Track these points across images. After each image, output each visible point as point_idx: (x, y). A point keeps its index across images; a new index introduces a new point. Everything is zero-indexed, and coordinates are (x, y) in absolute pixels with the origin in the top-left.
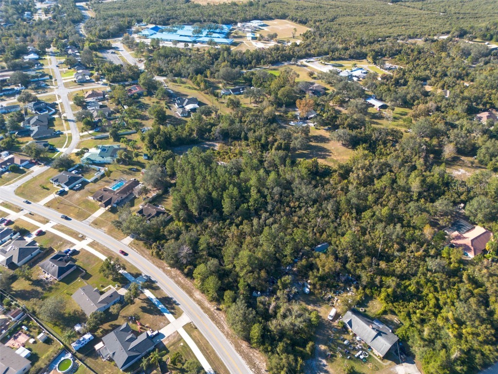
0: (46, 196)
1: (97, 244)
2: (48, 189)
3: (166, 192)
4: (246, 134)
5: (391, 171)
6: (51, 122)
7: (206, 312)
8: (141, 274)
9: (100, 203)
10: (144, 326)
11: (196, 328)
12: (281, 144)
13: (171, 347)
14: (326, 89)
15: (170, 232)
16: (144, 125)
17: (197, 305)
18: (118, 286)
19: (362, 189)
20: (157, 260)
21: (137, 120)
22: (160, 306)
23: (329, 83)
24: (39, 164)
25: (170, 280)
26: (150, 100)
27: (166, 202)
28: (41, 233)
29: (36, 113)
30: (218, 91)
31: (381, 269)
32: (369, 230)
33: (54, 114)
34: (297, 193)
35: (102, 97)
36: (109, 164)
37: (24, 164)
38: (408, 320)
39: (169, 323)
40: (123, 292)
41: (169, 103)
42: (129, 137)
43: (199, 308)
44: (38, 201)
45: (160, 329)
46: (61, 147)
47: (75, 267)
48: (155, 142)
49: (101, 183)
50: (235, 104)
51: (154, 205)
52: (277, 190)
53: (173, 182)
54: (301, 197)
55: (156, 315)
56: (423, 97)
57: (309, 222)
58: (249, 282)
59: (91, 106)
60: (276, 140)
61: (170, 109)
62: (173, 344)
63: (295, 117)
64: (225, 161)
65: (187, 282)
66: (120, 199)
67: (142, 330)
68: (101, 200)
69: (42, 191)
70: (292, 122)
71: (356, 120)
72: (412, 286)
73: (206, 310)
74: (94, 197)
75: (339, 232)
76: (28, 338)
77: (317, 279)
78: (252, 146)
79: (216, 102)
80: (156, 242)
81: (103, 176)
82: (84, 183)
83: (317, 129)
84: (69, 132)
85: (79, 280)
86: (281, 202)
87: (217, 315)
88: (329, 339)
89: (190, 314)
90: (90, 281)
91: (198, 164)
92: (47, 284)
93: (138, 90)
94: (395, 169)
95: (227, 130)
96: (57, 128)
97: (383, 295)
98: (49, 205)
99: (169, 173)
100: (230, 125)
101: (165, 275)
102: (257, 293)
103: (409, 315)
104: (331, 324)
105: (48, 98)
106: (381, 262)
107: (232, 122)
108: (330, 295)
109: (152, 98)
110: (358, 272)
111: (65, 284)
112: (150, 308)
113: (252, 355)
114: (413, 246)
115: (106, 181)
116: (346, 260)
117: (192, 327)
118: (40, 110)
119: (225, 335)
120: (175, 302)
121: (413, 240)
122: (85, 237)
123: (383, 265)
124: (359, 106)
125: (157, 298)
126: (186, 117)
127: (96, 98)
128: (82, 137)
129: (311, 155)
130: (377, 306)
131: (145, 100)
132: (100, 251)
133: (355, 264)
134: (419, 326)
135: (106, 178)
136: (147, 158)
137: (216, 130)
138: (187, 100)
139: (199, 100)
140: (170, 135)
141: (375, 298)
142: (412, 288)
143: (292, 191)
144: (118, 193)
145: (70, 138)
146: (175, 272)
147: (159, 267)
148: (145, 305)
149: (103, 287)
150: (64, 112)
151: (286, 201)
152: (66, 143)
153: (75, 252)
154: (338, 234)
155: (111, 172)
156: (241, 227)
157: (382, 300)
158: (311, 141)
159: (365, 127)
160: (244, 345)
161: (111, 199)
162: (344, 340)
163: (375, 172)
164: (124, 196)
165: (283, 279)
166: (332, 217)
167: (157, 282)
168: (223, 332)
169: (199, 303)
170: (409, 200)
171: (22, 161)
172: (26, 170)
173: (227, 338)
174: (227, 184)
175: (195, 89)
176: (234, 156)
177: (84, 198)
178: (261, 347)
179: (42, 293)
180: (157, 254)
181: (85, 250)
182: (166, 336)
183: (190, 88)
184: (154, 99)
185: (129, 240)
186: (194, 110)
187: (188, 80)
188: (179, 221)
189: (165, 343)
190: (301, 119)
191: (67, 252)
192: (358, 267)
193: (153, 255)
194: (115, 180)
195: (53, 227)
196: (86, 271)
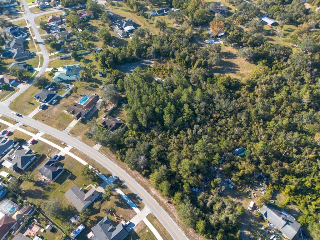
0: (33, 110)
1: (76, 150)
2: (33, 104)
3: (120, 105)
4: (173, 53)
5: (286, 84)
6: (26, 44)
7: (161, 205)
8: (111, 175)
9: (73, 116)
10: (119, 217)
11: (156, 218)
12: (202, 62)
13: (141, 234)
14: (229, 9)
15: (129, 142)
16: (95, 46)
17: (154, 199)
18: (96, 185)
19: (266, 101)
20: (121, 162)
21: (90, 42)
22: (129, 201)
23: (232, 3)
24: (23, 83)
25: (132, 178)
26: (97, 23)
27: (121, 114)
28: (34, 142)
29: (13, 37)
30: (147, 12)
31: (284, 169)
32: (273, 136)
33: (27, 37)
34: (218, 107)
35: (60, 21)
36: (74, 81)
37: (12, 83)
38: (306, 209)
39: (136, 214)
40: (100, 190)
41: (112, 25)
42: (86, 57)
43: (155, 201)
44: (28, 115)
45: (131, 219)
46: (37, 67)
47: (63, 170)
48: (106, 62)
49: (71, 98)
50: (162, 26)
51: (113, 117)
52: (203, 104)
53: (123, 96)
54: (221, 110)
55: (127, 208)
56: (305, 15)
57: (228, 130)
58: (190, 183)
59: (53, 30)
60: (196, 58)
61: (114, 31)
62: (141, 231)
63: (209, 35)
64: (159, 77)
65: (144, 180)
66: (87, 112)
67: (118, 220)
68: (73, 113)
69: (29, 106)
70: (207, 40)
71: (256, 38)
72: (307, 182)
73: (161, 203)
74: (68, 111)
75: (252, 140)
76: (39, 228)
77: (238, 178)
78: (179, 63)
79: (146, 23)
80: (119, 150)
81: (71, 92)
82: (59, 99)
83: (225, 46)
84: (41, 53)
85: (68, 180)
86: (206, 113)
87: (169, 207)
88: (251, 226)
89: (150, 206)
90: (75, 181)
91: (141, 83)
92: (45, 184)
93: (87, 14)
94: (289, 83)
95: (159, 49)
96: (31, 50)
97: (287, 190)
98: (36, 118)
99: (120, 89)
100: (161, 45)
101: (128, 175)
102: (196, 189)
103: (306, 205)
104: (251, 213)
105: (20, 23)
106: (284, 164)
107: (162, 42)
108: (248, 190)
109: (98, 21)
110: (268, 172)
111: (58, 184)
112: (122, 203)
113: (197, 238)
114: (307, 150)
115: (75, 97)
116: (258, 162)
117: (153, 217)
118: (16, 34)
119: (176, 223)
120: (139, 198)
121: (306, 144)
122: (67, 144)
123: (286, 166)
124: (257, 25)
125: (126, 194)
126: (126, 37)
127: (56, 22)
128: (51, 57)
129: (224, 70)
130: (283, 198)
131: (93, 23)
132: (79, 156)
133: (265, 166)
134: (315, 215)
135: (74, 94)
136: (101, 75)
137: (151, 50)
138: (125, 23)
139: (134, 21)
140: (117, 56)
141: (281, 192)
142: (308, 184)
143: (214, 104)
144: (85, 107)
145: (42, 58)
146: (135, 173)
147: (123, 169)
148: (118, 200)
149: (85, 186)
150: (34, 36)
151: (209, 113)
152: (40, 63)
153: (62, 158)
154: (251, 141)
155: (77, 88)
156: (178, 135)
157: (286, 193)
158: (223, 58)
159: (263, 44)
160: (191, 231)
161: (81, 112)
162: (261, 226)
163: (274, 86)
164: (90, 109)
165: (215, 180)
166: (245, 125)
167: (124, 182)
168: (175, 221)
169: (155, 197)
170: (301, 109)
171: (10, 81)
172: (14, 88)
173: (178, 225)
174: (166, 101)
175: (130, 11)
176: (166, 72)
177: (61, 111)
178: (205, 235)
179: (44, 193)
180: (121, 159)
181: (68, 155)
182: (136, 225)
183: (125, 10)
184: (100, 22)
185: (98, 146)
186: (131, 31)
187: (123, 4)
188: (133, 130)
189: (136, 230)
190: (213, 37)
191: (55, 158)
192: (268, 168)
193: (117, 159)
194: (81, 95)
195: (42, 137)
196: (71, 173)
